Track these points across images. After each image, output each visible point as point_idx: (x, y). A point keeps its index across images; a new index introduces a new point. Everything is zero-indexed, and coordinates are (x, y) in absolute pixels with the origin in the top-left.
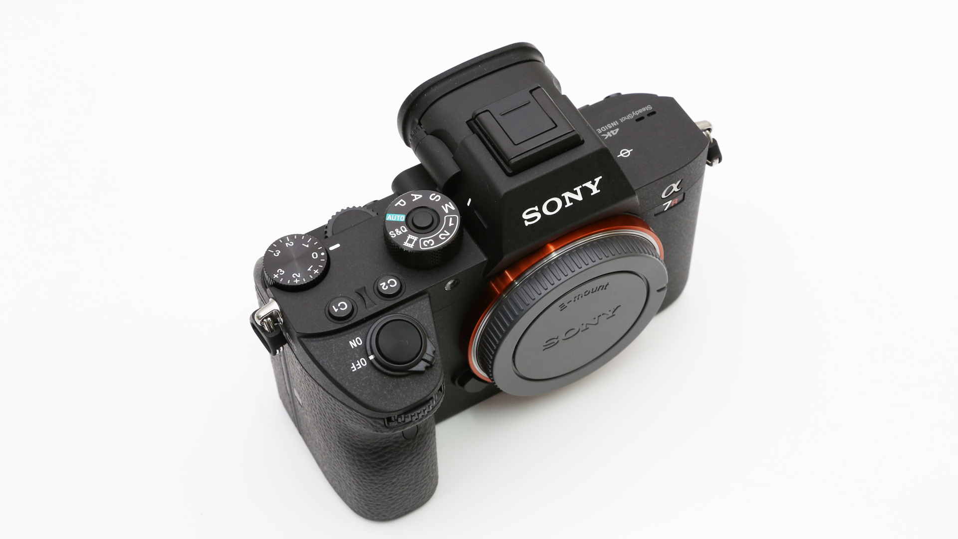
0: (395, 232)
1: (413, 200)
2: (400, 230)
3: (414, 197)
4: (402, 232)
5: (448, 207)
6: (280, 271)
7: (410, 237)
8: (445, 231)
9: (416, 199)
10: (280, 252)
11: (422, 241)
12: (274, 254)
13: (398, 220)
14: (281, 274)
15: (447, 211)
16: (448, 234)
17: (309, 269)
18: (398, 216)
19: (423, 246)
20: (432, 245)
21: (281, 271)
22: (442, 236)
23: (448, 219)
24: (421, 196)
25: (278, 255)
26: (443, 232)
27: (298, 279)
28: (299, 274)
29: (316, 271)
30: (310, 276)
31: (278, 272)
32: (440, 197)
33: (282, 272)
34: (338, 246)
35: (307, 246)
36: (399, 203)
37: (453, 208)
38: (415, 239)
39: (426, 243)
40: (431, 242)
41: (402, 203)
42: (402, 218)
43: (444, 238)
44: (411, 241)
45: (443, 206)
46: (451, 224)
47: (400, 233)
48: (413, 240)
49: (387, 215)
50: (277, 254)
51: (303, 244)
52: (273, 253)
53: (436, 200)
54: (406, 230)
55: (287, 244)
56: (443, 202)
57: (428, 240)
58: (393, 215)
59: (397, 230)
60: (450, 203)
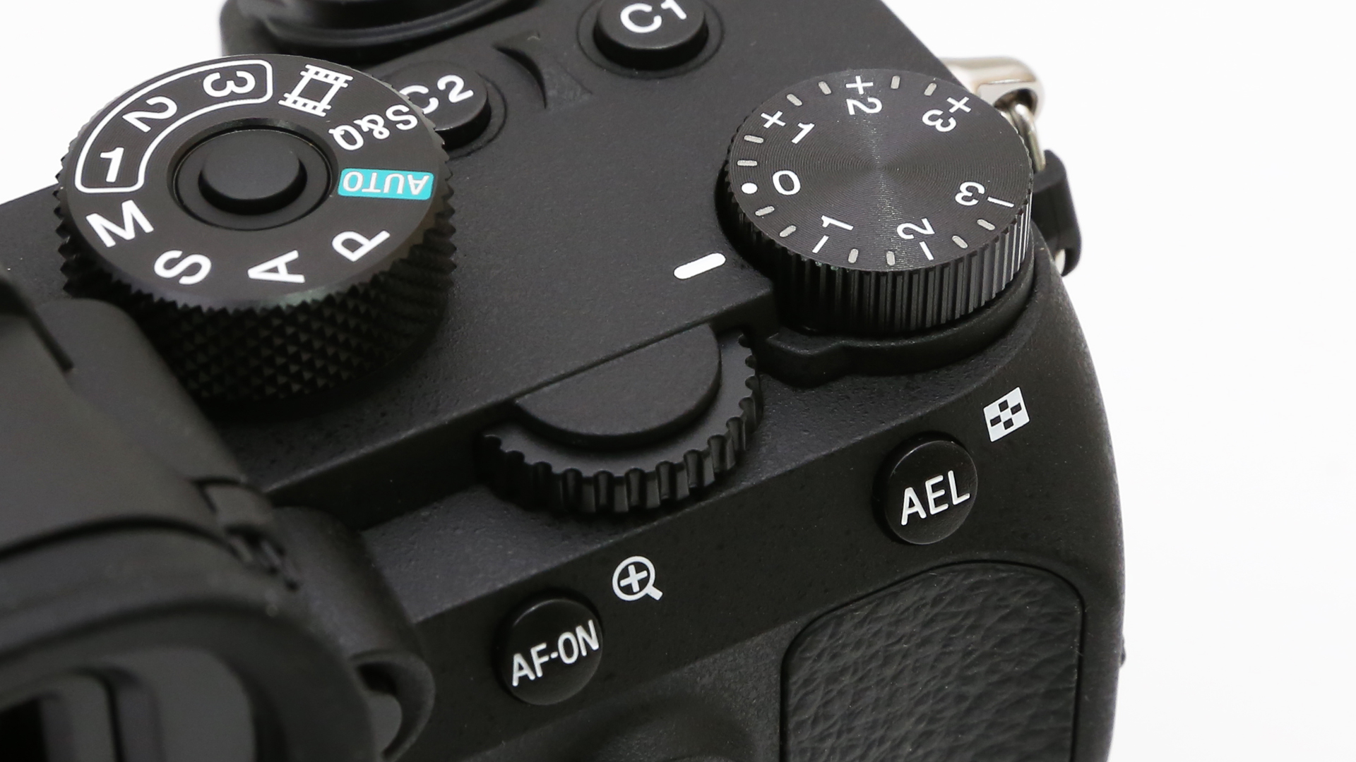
0: (389, 124)
1: (294, 255)
2: (368, 136)
3: (292, 268)
4: (358, 128)
5: (121, 224)
6: (945, 124)
7: (319, 108)
8: (146, 128)
9: (281, 262)
10: (959, 198)
11: (260, 90)
12: (981, 190)
13: (374, 174)
14: (939, 113)
15: (130, 210)
16: (131, 118)
17: (807, 128)
18: (372, 191)
19: (259, 73)
20: (217, 76)
21: (938, 124)
22: (162, 108)
23: (127, 174)
24: (256, 273)
25: (963, 187)
26: (157, 126)
27: (853, 94)
28: (852, 112)
29: (773, 120)
30: (797, 103)
31: (953, 122)
32: (159, 268)
33: (933, 118)
34: (685, 272)
35: (827, 221)
36: (368, 245)
37: (97, 222)
38: (294, 100)
39: (241, 82)
40: (218, 85)
41: (352, 245)
42: (354, 183)
43: (151, 102)
44: (315, 91)
45: (148, 227)
46: (116, 156)
47: (364, 124)
48: (301, 95)
49: (427, 195)
50: (968, 189)
51: (850, 228)
52: (987, 194)
53: (176, 254)
54: (337, 133)
55: (929, 231)
56: (146, 247)
57: (233, 96)
58: (400, 193)
59: (380, 132)
60: (109, 242)
